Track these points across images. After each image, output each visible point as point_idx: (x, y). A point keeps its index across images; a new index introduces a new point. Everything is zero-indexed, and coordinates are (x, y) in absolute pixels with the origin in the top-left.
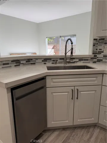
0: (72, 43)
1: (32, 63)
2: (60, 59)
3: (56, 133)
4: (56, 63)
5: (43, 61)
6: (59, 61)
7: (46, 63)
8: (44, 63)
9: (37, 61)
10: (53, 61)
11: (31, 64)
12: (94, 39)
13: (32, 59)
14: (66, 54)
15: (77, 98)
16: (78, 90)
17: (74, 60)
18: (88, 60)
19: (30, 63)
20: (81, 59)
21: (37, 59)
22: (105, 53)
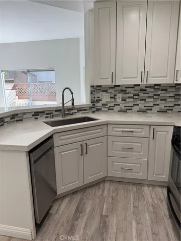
0: (72, 94)
1: (18, 119)
2: (56, 111)
3: (67, 200)
5: (33, 115)
6: (54, 113)
7: (37, 118)
8: (35, 118)
9: (25, 116)
10: (47, 114)
11: (17, 121)
12: (91, 86)
13: (17, 115)
14: (63, 104)
15: (87, 153)
16: (87, 144)
17: (72, 111)
18: (86, 110)
19: (15, 119)
20: (80, 109)
21: (25, 114)
22: (104, 101)
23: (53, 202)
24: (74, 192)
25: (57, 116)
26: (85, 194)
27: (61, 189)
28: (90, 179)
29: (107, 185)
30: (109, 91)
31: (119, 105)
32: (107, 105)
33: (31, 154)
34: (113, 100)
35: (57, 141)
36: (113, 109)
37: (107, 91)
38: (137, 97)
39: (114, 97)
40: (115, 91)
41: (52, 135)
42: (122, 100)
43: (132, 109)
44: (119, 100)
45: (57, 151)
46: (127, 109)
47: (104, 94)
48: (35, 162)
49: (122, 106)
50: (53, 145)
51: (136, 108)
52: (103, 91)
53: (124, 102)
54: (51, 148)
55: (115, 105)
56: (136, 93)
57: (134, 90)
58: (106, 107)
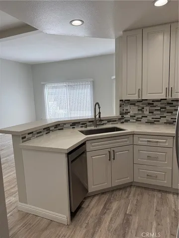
1: (60, 128)
2: (89, 122)
3: (96, 198)
4: (86, 127)
5: (71, 125)
6: (88, 124)
7: (74, 128)
8: (73, 128)
9: (65, 126)
10: (82, 124)
11: (59, 129)
12: (120, 101)
13: (59, 125)
14: (95, 116)
15: (114, 159)
16: (114, 151)
17: (103, 122)
18: (116, 121)
19: (58, 128)
20: (110, 120)
21: (65, 124)
22: (132, 113)
23: (85, 198)
24: (103, 193)
25: (90, 126)
26: (113, 195)
27: (92, 188)
28: (117, 182)
29: (133, 189)
30: (136, 104)
31: (146, 117)
32: (135, 117)
33: (70, 156)
34: (140, 112)
35: (89, 147)
36: (140, 121)
37: (135, 104)
38: (164, 110)
39: (142, 110)
40: (142, 104)
41: (85, 142)
42: (149, 113)
43: (159, 121)
44: (146, 113)
45: (88, 155)
46: (155, 121)
47: (133, 107)
48: (72, 162)
49: (150, 118)
50: (86, 150)
51: (163, 120)
52: (131, 104)
53: (151, 114)
54: (84, 152)
55: (143, 117)
56: (163, 106)
57: (161, 104)
58: (134, 118)
